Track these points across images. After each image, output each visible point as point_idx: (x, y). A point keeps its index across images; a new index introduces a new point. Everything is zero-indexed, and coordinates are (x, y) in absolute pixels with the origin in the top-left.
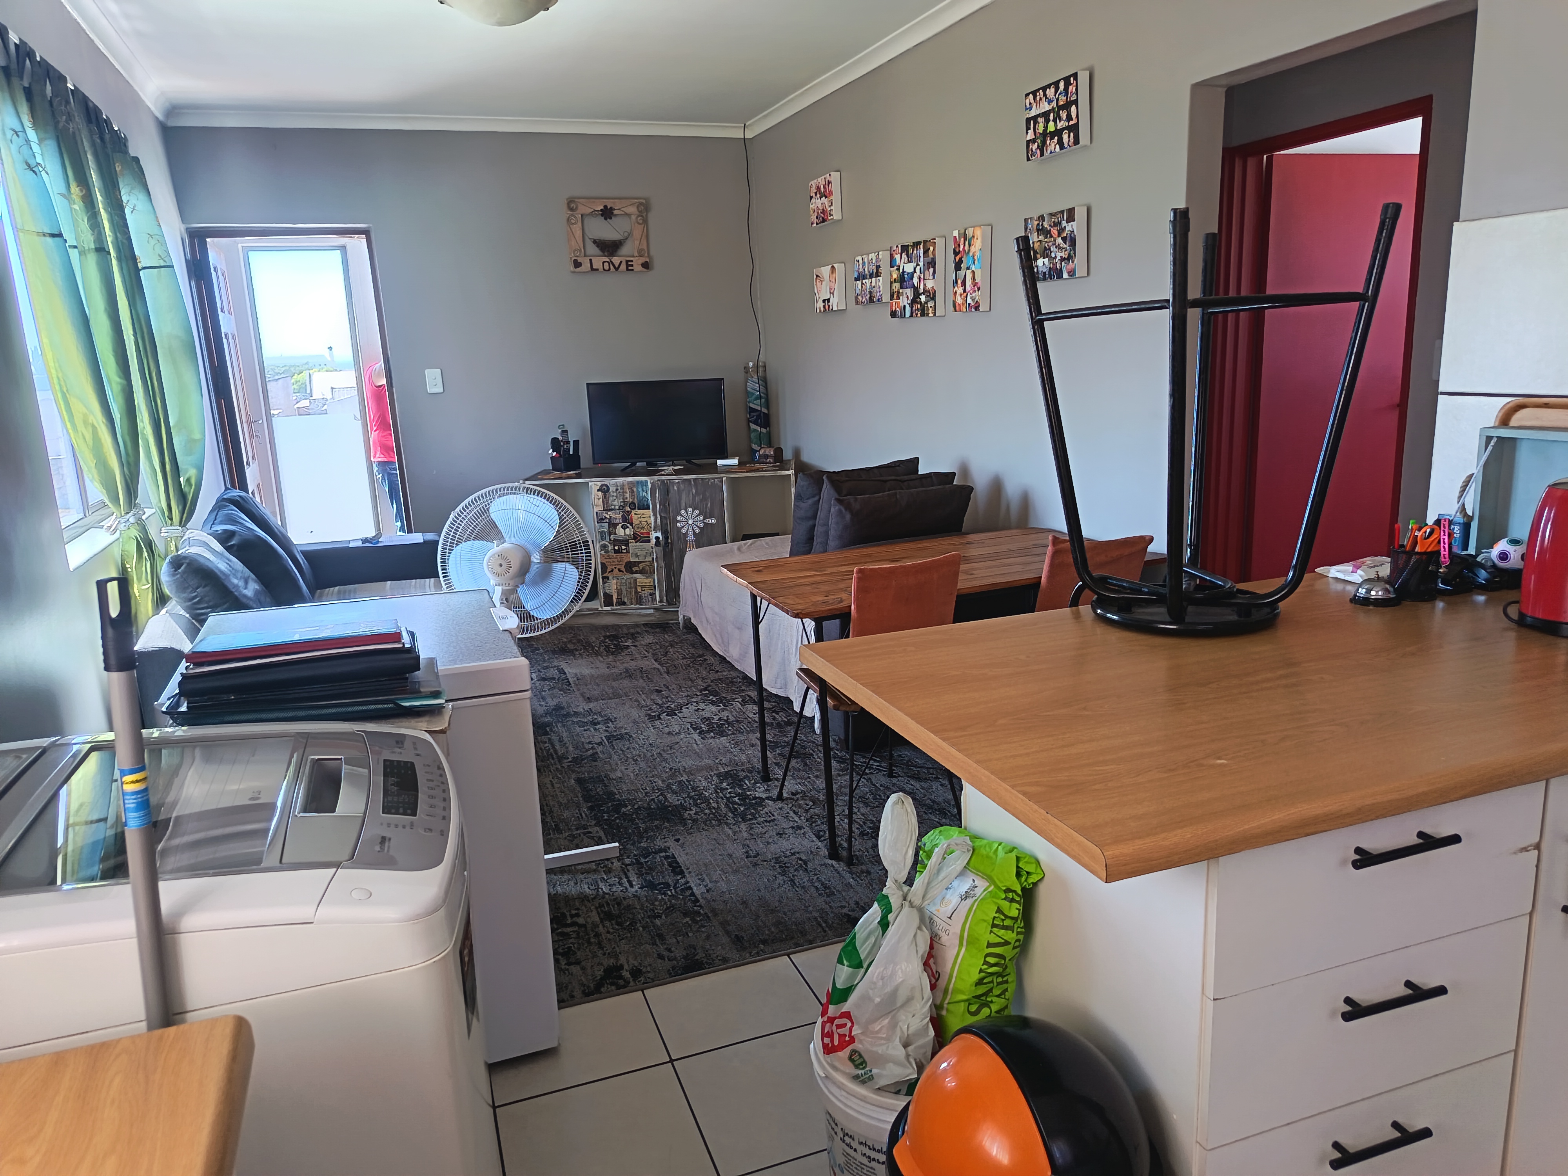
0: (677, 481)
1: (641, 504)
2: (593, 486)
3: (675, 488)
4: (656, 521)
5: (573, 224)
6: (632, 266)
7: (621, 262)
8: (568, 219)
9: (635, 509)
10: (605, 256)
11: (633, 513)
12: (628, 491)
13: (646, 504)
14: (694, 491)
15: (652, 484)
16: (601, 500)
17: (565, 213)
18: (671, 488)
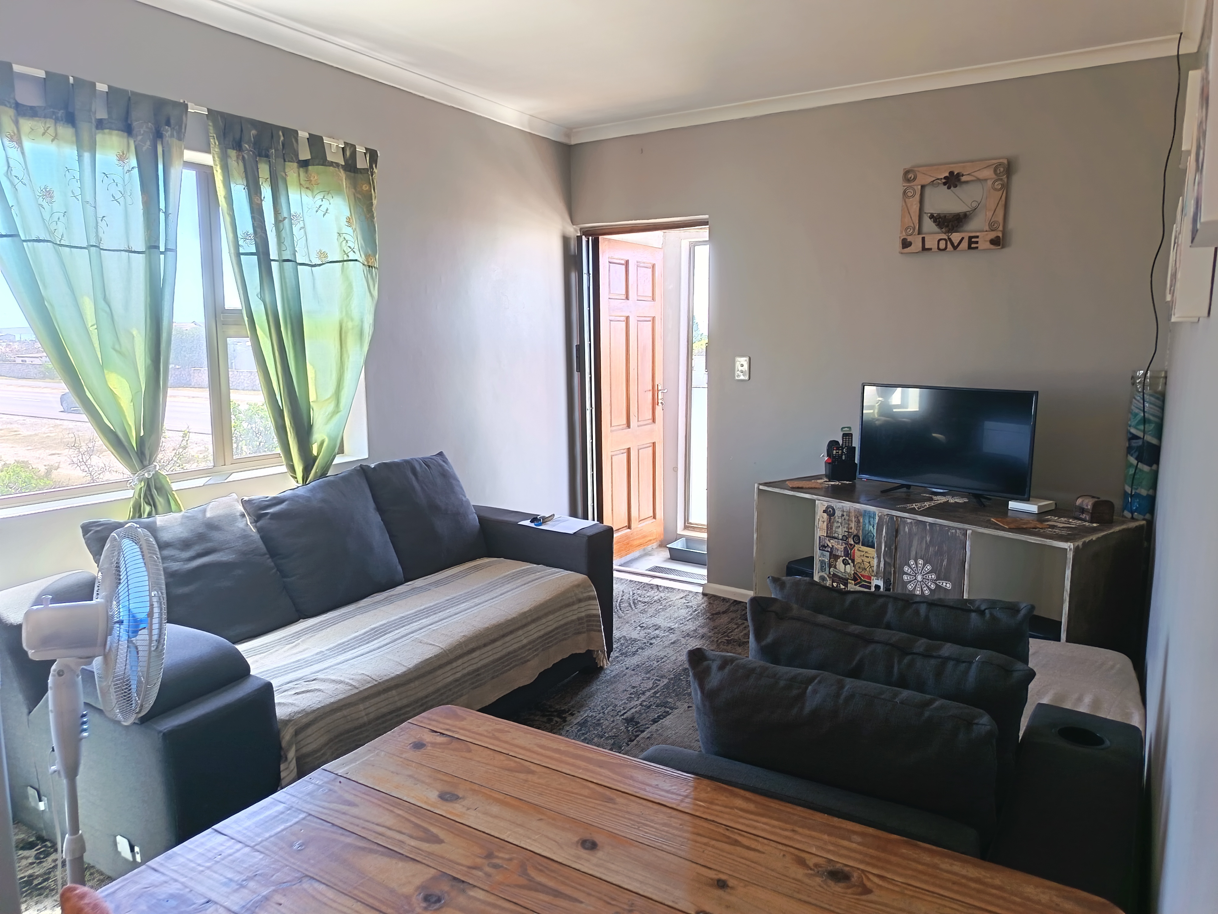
0: (909, 521)
1: (866, 540)
2: (819, 506)
3: (907, 530)
4: (878, 566)
5: (909, 197)
6: (977, 242)
7: (963, 238)
8: (905, 193)
9: (858, 543)
10: (943, 232)
11: (856, 548)
12: (854, 520)
13: (871, 540)
14: (928, 539)
15: (880, 517)
16: (825, 523)
17: (900, 186)
18: (901, 527)
